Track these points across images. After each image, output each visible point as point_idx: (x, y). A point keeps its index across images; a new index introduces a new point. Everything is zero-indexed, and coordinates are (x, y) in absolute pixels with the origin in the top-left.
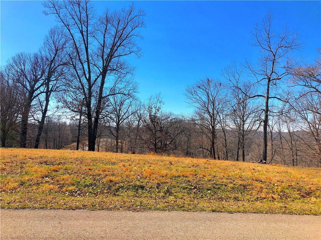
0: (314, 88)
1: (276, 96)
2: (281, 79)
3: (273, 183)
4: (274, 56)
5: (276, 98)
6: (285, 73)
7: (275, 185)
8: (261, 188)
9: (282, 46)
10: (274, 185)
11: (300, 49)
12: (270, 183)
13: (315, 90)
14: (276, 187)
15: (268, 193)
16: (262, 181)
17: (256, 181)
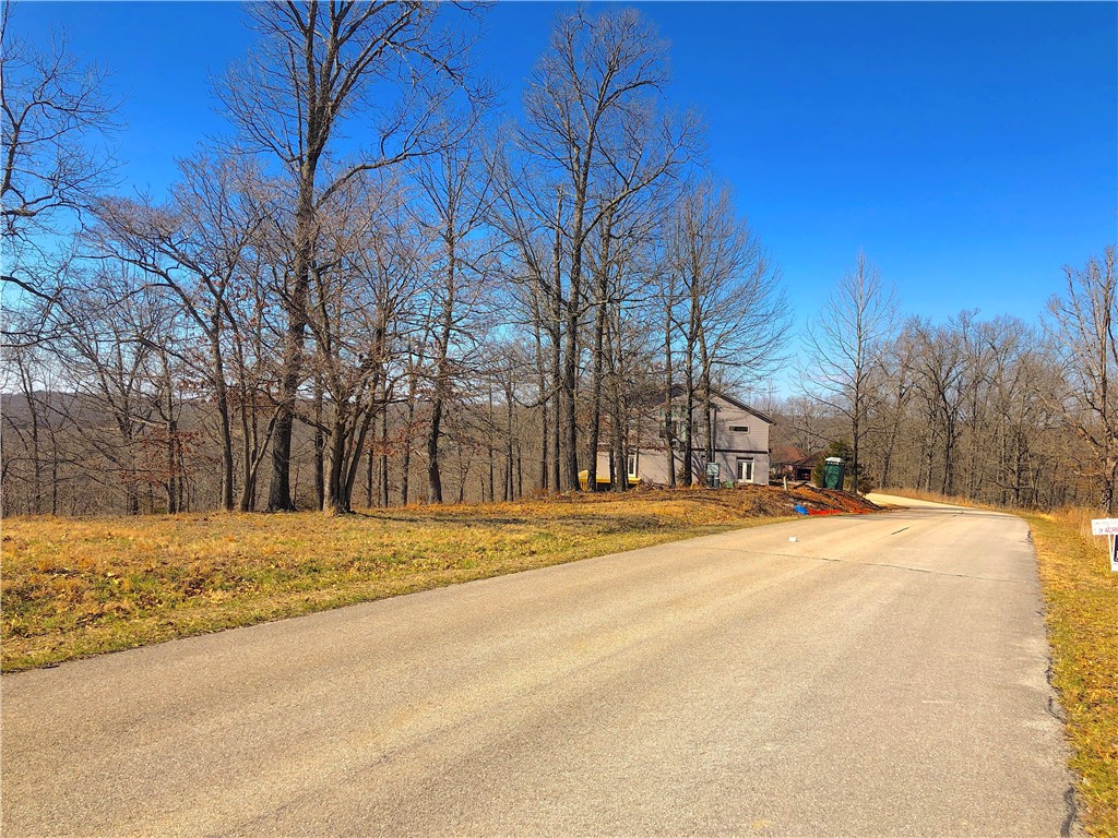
0: (161, 273)
1: (14, 276)
2: (34, 214)
3: (99, 569)
4: (17, 127)
5: (16, 281)
6: (50, 197)
7: (109, 574)
8: (76, 589)
9: (43, 99)
10: (105, 576)
11: (108, 131)
12: (93, 571)
13: (166, 282)
14: (116, 582)
15: (101, 601)
16: (64, 572)
17: (48, 572)
